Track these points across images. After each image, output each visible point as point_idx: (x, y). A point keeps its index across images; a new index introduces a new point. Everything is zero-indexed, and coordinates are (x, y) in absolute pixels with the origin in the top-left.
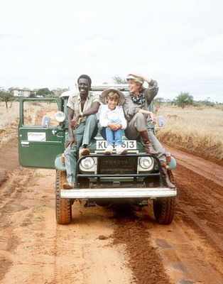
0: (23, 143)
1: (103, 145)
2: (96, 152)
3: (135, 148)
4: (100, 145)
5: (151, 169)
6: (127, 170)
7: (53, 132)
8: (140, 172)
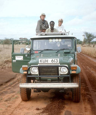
0: (13, 61)
1: (42, 61)
2: (39, 65)
3: (58, 62)
4: (41, 61)
5: (67, 73)
6: (54, 74)
7: (26, 55)
8: (61, 75)
